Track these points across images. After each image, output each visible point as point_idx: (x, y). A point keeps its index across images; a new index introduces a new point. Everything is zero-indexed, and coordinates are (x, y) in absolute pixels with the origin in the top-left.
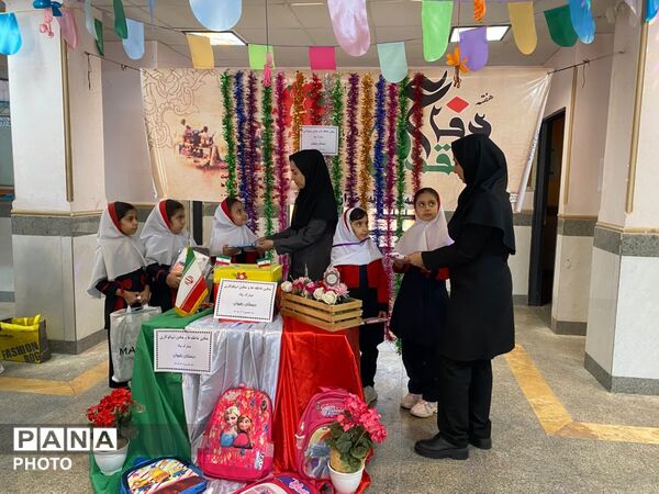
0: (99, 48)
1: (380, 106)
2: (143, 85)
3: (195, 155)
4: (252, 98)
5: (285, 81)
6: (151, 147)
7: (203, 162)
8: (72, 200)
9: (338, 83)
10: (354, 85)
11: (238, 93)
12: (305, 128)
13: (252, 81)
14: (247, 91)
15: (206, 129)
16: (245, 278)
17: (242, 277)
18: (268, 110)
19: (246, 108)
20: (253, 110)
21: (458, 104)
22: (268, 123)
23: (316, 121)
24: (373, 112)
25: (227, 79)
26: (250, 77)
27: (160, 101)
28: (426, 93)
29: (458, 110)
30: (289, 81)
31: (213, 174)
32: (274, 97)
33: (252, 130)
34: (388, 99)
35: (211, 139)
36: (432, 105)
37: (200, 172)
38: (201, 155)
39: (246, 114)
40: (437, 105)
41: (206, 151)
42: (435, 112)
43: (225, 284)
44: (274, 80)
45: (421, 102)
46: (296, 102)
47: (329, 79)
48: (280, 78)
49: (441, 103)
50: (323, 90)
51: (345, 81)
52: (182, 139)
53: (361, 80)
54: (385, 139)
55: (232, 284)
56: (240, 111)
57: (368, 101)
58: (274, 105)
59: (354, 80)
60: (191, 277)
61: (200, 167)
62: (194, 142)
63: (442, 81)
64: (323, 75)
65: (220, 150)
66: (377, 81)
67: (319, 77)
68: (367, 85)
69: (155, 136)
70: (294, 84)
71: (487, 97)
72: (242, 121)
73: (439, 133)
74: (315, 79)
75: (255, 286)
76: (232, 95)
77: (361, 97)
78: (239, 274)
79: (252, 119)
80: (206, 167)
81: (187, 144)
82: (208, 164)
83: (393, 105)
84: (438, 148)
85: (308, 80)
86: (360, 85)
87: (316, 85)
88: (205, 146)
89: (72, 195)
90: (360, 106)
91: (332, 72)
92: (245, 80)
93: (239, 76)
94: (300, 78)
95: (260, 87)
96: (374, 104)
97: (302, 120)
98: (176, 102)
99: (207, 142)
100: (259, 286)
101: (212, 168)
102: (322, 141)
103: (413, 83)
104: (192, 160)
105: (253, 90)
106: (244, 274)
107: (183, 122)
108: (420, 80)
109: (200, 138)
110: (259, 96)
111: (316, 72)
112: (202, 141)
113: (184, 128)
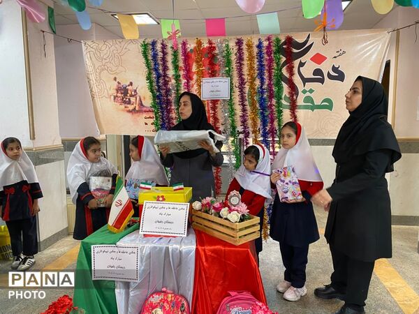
0: (52, 28)
1: (260, 61)
2: (84, 53)
3: (125, 102)
4: (164, 59)
5: (188, 46)
6: (93, 98)
7: (131, 107)
8: (34, 139)
9: (227, 46)
10: (240, 46)
11: (154, 56)
12: (204, 80)
13: (164, 47)
14: (160, 55)
15: (131, 84)
16: (164, 200)
17: (161, 199)
18: (176, 68)
19: (161, 68)
20: (165, 68)
21: (319, 59)
22: (177, 77)
23: (213, 74)
24: (256, 66)
25: (145, 46)
26: (162, 44)
27: (98, 64)
28: (295, 51)
29: (319, 63)
30: (191, 46)
31: (138, 116)
32: (181, 57)
33: (166, 83)
34: (266, 56)
35: (135, 91)
36: (299, 59)
37: (130, 115)
38: (129, 102)
39: (161, 72)
40: (303, 59)
41: (133, 99)
42: (302, 64)
43: (148, 205)
44: (180, 46)
45: (291, 57)
46: (197, 62)
47: (221, 43)
48: (184, 44)
49: (306, 58)
50: (217, 51)
51: (232, 44)
52: (115, 91)
53: (245, 43)
54: (265, 86)
55: (154, 205)
56: (156, 70)
57: (251, 58)
58: (181, 64)
59: (239, 43)
60: (120, 201)
61: (129, 111)
62: (124, 94)
63: (306, 42)
64: (217, 41)
65: (142, 98)
66: (256, 43)
67: (213, 42)
68: (249, 46)
69: (95, 89)
70: (195, 48)
71: (341, 52)
72: (159, 76)
73: (305, 80)
74: (210, 43)
75: (171, 206)
76: (150, 58)
77: (246, 56)
78: (158, 197)
79: (165, 76)
80: (133, 111)
81: (119, 95)
82: (135, 108)
83: (271, 61)
84: (304, 92)
85: (206, 45)
86: (244, 47)
87: (212, 48)
88: (131, 96)
89: (34, 135)
90: (246, 62)
91: (223, 37)
92: (159, 47)
93: (154, 44)
94: (199, 43)
95: (169, 51)
96: (256, 60)
97: (201, 75)
98: (109, 65)
99: (133, 93)
100: (175, 206)
101: (138, 112)
102: (218, 89)
103: (285, 43)
104: (123, 106)
105: (165, 54)
106: (163, 197)
107: (115, 79)
108: (289, 41)
109: (127, 90)
110: (170, 58)
111: (211, 38)
112: (129, 92)
113: (116, 83)
